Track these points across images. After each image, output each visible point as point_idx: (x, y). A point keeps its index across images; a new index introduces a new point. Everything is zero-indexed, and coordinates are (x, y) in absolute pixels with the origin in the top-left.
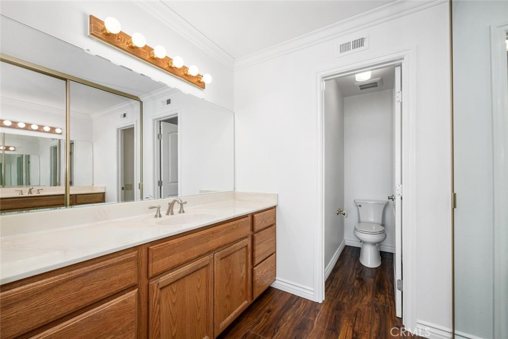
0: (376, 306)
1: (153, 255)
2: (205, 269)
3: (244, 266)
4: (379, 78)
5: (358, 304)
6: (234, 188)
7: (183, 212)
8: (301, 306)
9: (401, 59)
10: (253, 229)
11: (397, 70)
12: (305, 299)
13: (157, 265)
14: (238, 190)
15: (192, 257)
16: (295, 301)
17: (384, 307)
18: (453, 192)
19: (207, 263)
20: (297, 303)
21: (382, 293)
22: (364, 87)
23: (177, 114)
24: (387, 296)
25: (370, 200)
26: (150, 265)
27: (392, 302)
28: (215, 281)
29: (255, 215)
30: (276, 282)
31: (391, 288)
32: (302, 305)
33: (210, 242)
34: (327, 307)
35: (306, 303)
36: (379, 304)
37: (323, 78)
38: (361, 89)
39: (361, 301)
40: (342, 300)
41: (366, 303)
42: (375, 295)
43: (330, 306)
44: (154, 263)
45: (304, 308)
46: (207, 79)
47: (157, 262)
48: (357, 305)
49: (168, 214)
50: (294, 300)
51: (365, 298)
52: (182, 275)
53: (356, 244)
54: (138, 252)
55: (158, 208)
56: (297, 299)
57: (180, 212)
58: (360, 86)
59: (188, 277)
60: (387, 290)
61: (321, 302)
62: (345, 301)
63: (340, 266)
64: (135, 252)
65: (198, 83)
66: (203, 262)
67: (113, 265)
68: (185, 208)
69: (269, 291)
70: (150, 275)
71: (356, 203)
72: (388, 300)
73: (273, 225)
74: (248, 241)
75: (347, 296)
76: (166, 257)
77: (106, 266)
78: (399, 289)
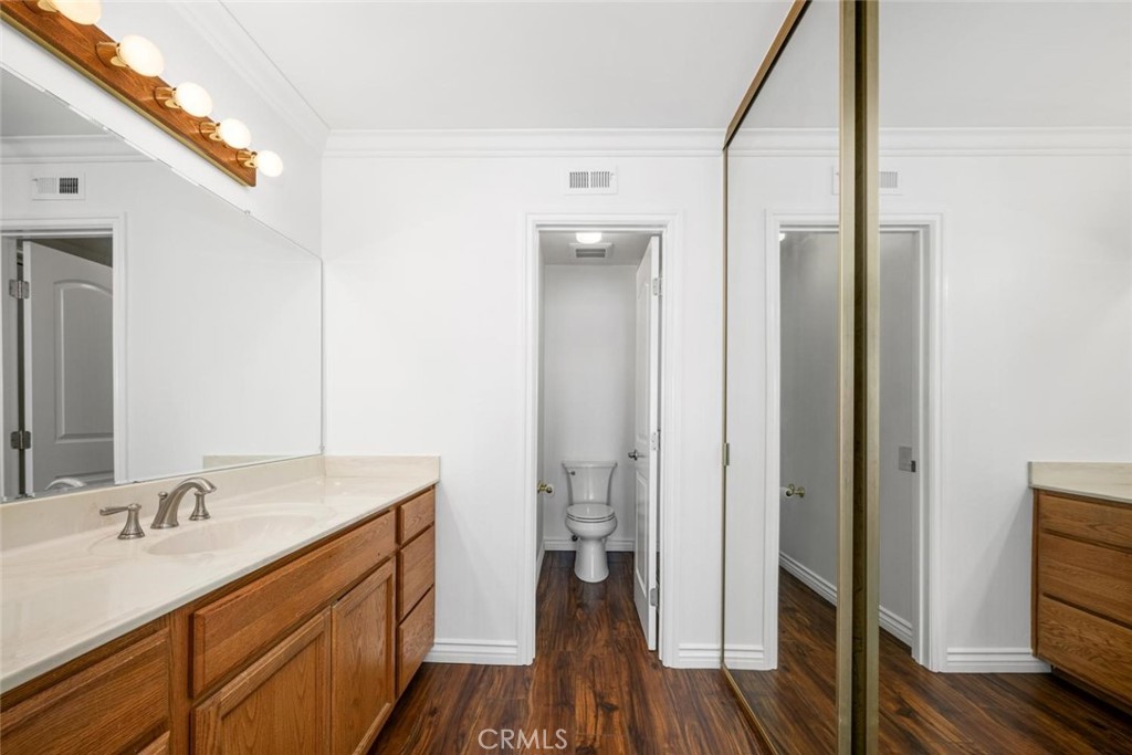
0: (617, 642)
1: (204, 633)
2: (312, 646)
3: (383, 624)
4: (609, 244)
5: (591, 648)
6: (322, 448)
7: (206, 516)
8: (496, 681)
9: (661, 226)
10: (398, 539)
11: (654, 242)
12: (499, 666)
13: (215, 656)
14: (331, 452)
15: (291, 621)
16: (482, 676)
17: (629, 640)
18: (725, 441)
19: (318, 631)
20: (486, 677)
21: (621, 621)
22: (583, 253)
23: (111, 230)
24: (630, 622)
25: (590, 463)
26: (199, 659)
27: (638, 629)
28: (334, 670)
29: (403, 507)
30: (436, 648)
31: (632, 609)
32: (497, 678)
33: (325, 578)
34: (543, 668)
35: (505, 674)
36: (621, 639)
37: (538, 226)
38: (578, 256)
39: (594, 642)
40: (565, 648)
41: (602, 643)
42: (612, 626)
43: (547, 666)
44: (209, 653)
45: (502, 684)
46: (267, 164)
47: (217, 649)
48: (591, 650)
49: (157, 525)
50: (476, 676)
51: (599, 635)
52: (270, 671)
53: (567, 546)
54: (170, 631)
55: (130, 510)
56: (484, 671)
57: (194, 517)
58: (577, 250)
59: (280, 674)
60: (627, 613)
61: (529, 663)
62: (569, 649)
63: (545, 590)
64: (161, 632)
65: (239, 167)
66: (313, 629)
67: (105, 678)
68: (210, 504)
69: (425, 671)
70: (198, 686)
71: (565, 468)
72: (632, 629)
73: (429, 527)
74: (390, 567)
75: (571, 640)
76: (236, 631)
77: (89, 685)
78: (653, 605)
